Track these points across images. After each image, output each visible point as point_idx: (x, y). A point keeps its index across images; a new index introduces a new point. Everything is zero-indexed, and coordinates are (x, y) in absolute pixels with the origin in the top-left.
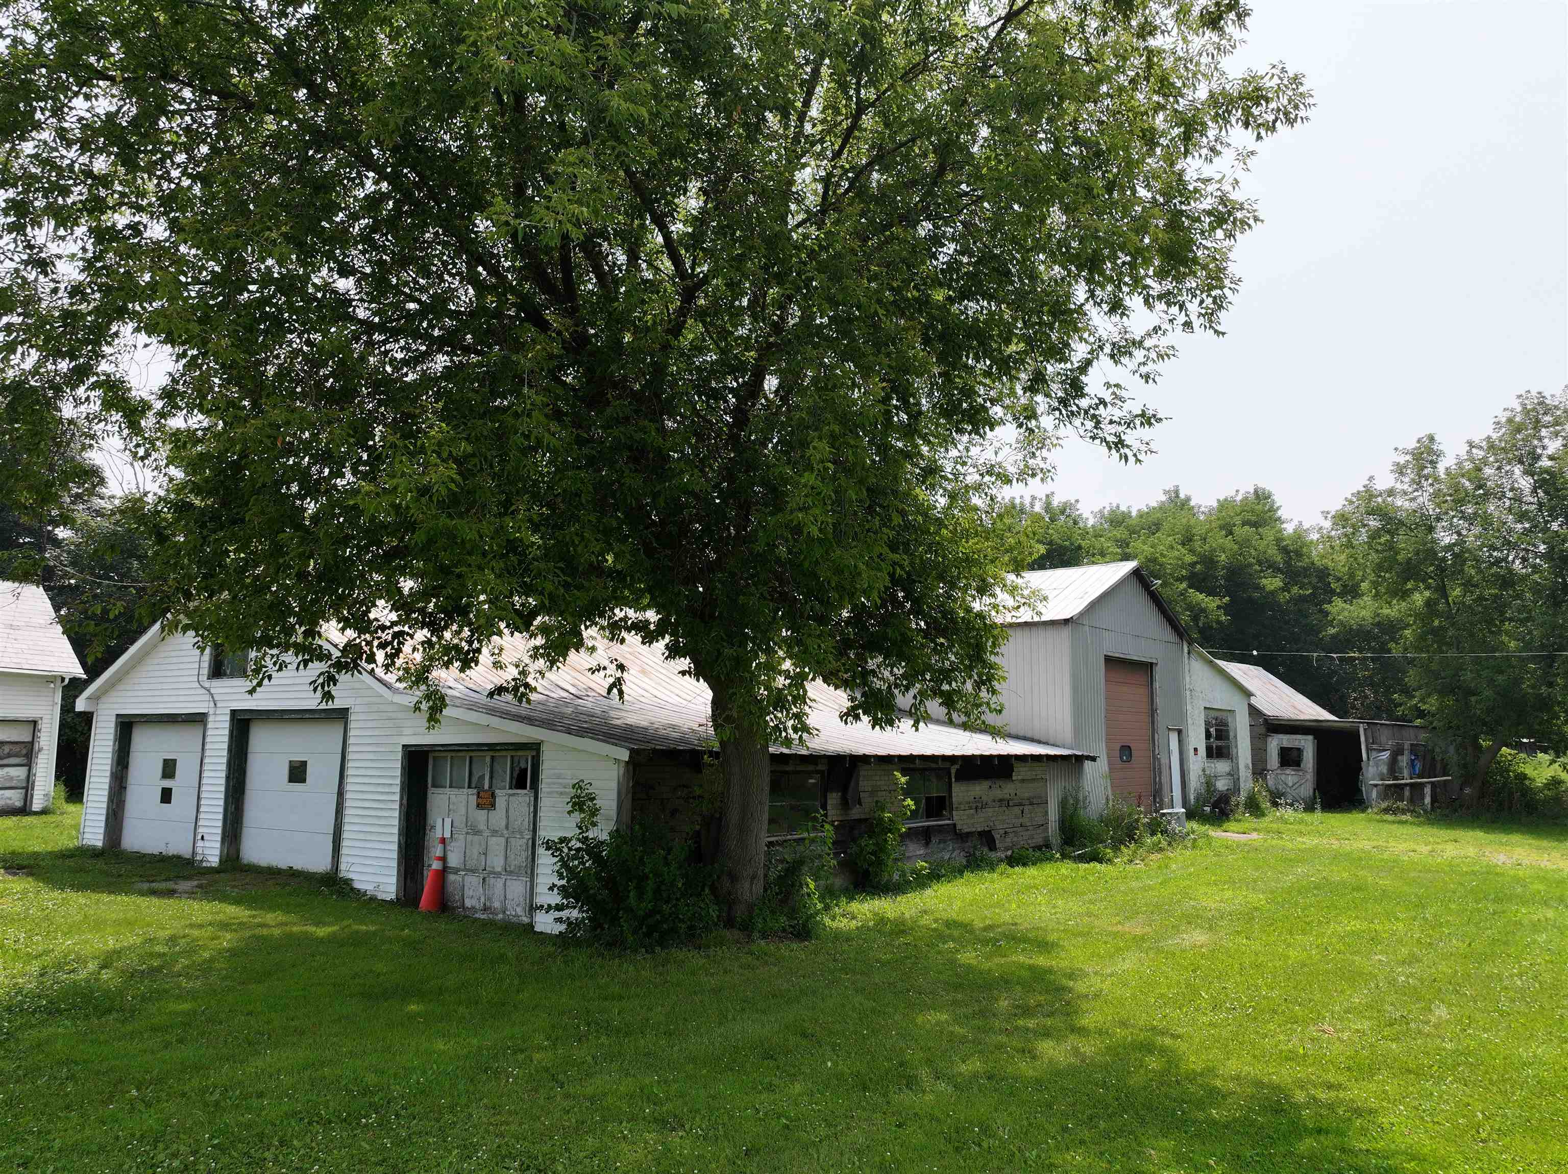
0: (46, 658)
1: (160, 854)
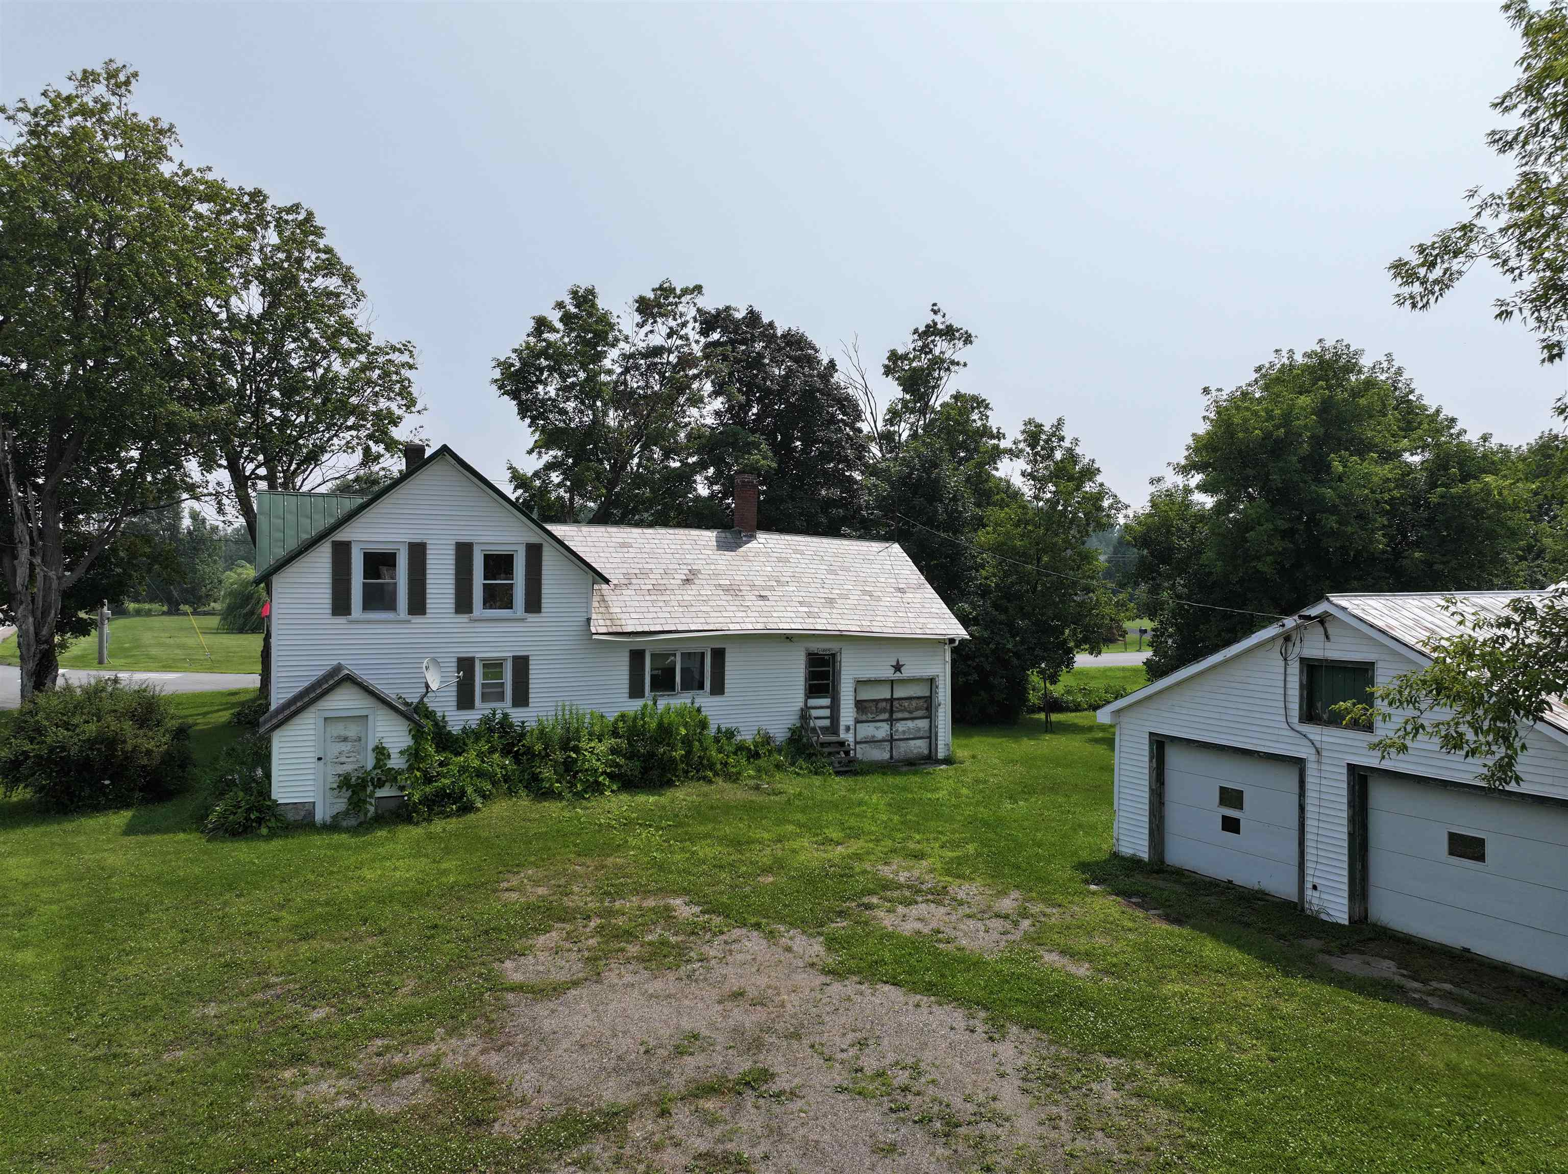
0: (936, 621)
1: (1230, 882)
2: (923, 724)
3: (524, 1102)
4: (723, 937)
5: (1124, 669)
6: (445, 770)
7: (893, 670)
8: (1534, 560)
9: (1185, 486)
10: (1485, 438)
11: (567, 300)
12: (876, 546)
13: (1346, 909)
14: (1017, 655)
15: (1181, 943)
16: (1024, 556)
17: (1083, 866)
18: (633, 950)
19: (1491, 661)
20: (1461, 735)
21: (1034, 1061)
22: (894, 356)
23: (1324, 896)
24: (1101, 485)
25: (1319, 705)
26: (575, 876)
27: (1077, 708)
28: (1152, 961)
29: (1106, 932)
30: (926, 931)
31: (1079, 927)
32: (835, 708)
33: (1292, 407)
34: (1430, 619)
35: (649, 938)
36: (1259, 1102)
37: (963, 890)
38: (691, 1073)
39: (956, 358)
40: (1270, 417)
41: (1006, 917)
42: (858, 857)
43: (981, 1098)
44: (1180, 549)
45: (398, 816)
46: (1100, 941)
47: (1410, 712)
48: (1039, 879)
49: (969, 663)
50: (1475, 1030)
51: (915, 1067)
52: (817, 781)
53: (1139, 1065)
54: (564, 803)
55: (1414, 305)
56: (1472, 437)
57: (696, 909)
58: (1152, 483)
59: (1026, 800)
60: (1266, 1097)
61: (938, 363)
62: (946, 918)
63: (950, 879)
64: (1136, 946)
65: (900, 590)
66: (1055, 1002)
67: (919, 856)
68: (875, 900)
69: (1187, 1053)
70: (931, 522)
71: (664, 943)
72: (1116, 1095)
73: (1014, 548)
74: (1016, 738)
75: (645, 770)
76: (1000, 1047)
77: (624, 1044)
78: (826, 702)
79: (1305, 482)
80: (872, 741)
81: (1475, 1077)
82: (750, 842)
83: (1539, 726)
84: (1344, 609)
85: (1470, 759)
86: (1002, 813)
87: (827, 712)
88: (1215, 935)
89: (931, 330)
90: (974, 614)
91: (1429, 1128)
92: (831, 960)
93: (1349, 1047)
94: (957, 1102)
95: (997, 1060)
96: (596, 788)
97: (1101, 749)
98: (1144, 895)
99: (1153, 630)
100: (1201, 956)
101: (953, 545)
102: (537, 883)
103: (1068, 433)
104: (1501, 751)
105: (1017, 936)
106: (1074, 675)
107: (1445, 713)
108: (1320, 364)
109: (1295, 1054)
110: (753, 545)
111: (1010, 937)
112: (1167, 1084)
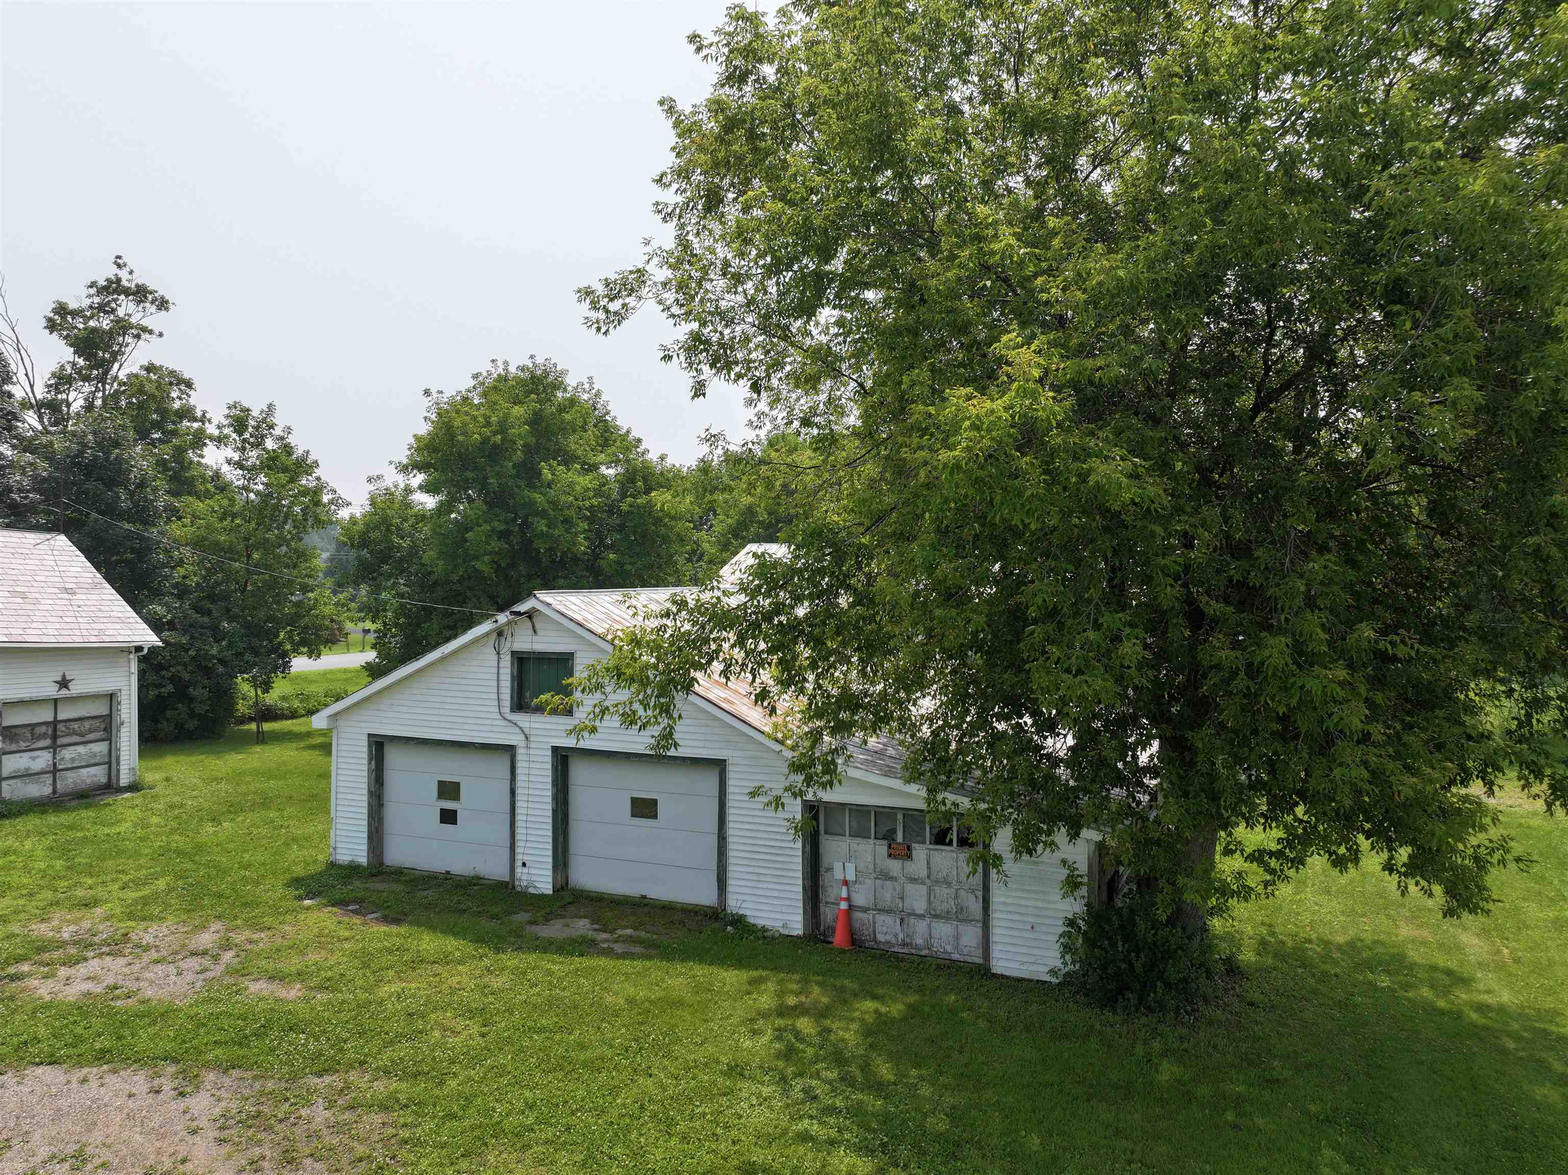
0: (117, 626)
1: (448, 873)
2: (100, 748)
5: (345, 671)
7: (57, 686)
8: (697, 561)
9: (407, 485)
10: (662, 458)
12: (31, 538)
13: (550, 880)
14: (222, 661)
15: (398, 941)
16: (230, 552)
17: (296, 882)
19: (655, 647)
20: (634, 712)
21: (234, 1105)
22: (62, 310)
23: (533, 871)
24: (318, 479)
25: (528, 694)
27: (293, 715)
28: (369, 966)
29: (321, 946)
30: (97, 991)
31: (291, 948)
33: (506, 416)
34: (618, 612)
36: (470, 1079)
37: (147, 934)
39: (144, 322)
40: (488, 424)
41: (204, 953)
44: (399, 548)
46: (314, 957)
47: (598, 695)
48: (246, 904)
49: (164, 672)
50: (648, 964)
51: (78, 1155)
53: (353, 1076)
55: (599, 329)
56: (653, 456)
58: (369, 480)
59: (232, 820)
60: (476, 1073)
61: (123, 326)
62: (126, 970)
63: (133, 924)
64: (353, 955)
65: (66, 590)
66: (261, 1033)
67: (90, 904)
68: (25, 968)
69: (403, 1050)
70: (111, 510)
72: (327, 1114)
73: (217, 543)
74: (218, 753)
76: (189, 1101)
79: (519, 487)
80: (26, 775)
81: (647, 1004)
83: (692, 698)
84: (549, 605)
85: (642, 732)
86: (201, 838)
88: (432, 928)
89: (113, 287)
90: (169, 617)
91: (611, 1059)
93: (550, 1006)
95: (188, 1116)
97: (315, 757)
98: (361, 901)
99: (375, 632)
100: (419, 951)
101: (142, 538)
103: (280, 420)
104: (664, 722)
105: (217, 971)
106: (291, 680)
107: (623, 695)
108: (531, 378)
109: (503, 1024)
111: (209, 975)
112: (381, 1087)
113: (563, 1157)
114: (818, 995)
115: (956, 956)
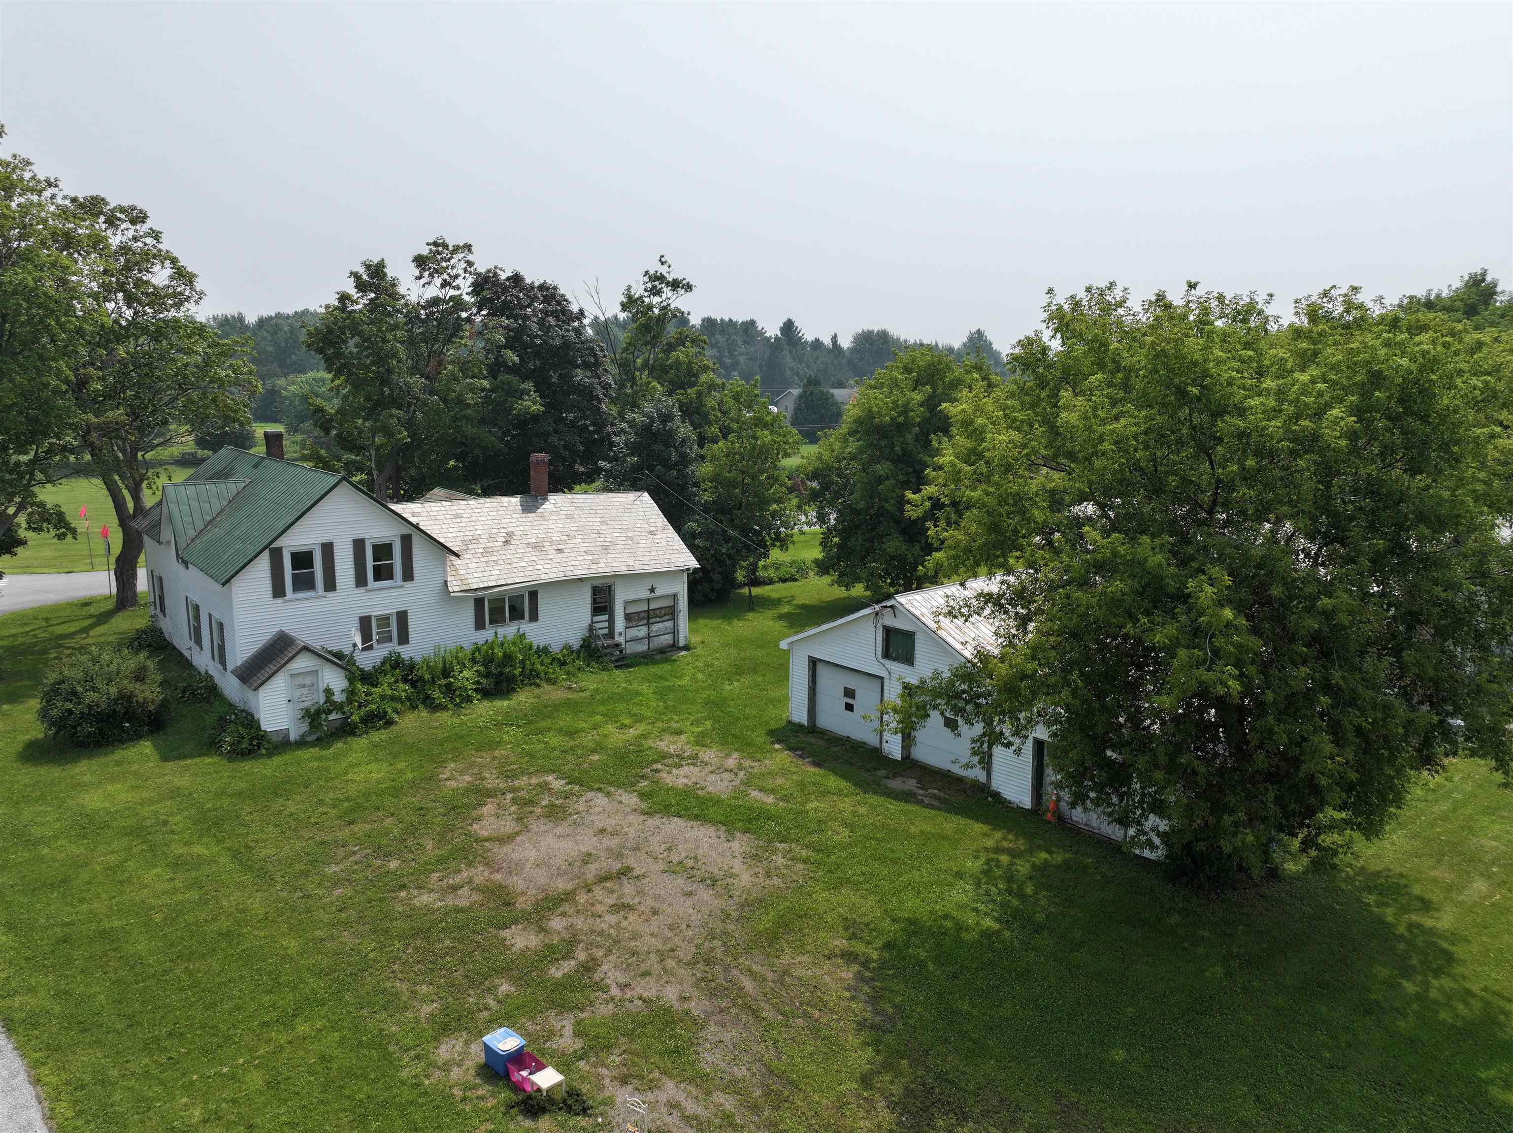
0: (677, 555)
1: (849, 737)
2: (669, 624)
3: (523, 893)
4: (584, 798)
6: (370, 698)
7: (649, 592)
11: (361, 270)
12: (631, 496)
13: (900, 752)
15: (819, 779)
17: (771, 733)
18: (538, 811)
21: (748, 849)
22: (629, 296)
23: (890, 745)
25: (892, 650)
26: (482, 766)
28: (803, 791)
29: (782, 775)
30: (690, 784)
31: (769, 773)
32: (611, 621)
35: (543, 803)
37: (706, 755)
38: (594, 872)
41: (731, 771)
42: (644, 736)
43: (726, 868)
45: (345, 731)
46: (779, 781)
48: (748, 744)
50: (938, 812)
51: (695, 858)
52: (604, 675)
53: (793, 845)
54: (450, 712)
57: (563, 782)
59: (739, 681)
60: (843, 854)
62: (700, 775)
63: (699, 748)
64: (797, 782)
65: (651, 533)
66: (757, 818)
67: (679, 733)
68: (659, 766)
69: (815, 838)
71: (553, 805)
72: (783, 860)
74: (729, 619)
75: (497, 684)
76: (732, 844)
77: (558, 862)
78: (605, 617)
80: (636, 640)
81: (929, 835)
82: (577, 732)
86: (725, 693)
87: (606, 624)
88: (836, 773)
89: (659, 278)
90: (699, 529)
91: (904, 859)
92: (644, 806)
93: (883, 828)
94: (716, 871)
95: (731, 850)
96: (469, 699)
98: (802, 749)
100: (828, 786)
102: (462, 772)
105: (737, 782)
106: (770, 563)
109: (860, 833)
110: (546, 505)
111: (734, 783)
112: (804, 852)
113: (872, 897)
114: (1021, 844)
115: (1113, 837)
